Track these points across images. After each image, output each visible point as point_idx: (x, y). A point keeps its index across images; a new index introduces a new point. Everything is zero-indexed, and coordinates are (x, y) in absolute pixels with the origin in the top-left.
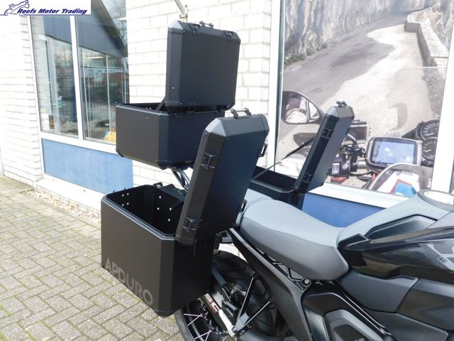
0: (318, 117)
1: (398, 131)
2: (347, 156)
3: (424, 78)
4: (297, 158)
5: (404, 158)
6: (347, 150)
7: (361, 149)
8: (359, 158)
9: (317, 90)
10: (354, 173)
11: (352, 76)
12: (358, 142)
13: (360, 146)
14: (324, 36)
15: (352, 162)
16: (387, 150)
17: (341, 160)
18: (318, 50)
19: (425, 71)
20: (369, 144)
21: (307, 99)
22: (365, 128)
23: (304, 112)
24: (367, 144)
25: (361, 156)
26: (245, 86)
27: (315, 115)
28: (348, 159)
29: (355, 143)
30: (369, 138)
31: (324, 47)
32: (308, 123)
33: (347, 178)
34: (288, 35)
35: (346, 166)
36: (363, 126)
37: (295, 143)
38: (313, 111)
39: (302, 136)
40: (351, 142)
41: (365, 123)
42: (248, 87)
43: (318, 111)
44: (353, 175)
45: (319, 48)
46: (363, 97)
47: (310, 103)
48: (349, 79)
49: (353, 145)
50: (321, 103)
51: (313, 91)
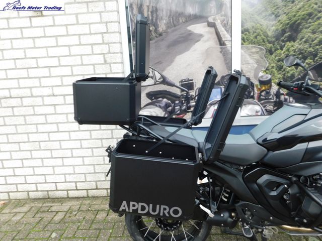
0: (162, 80)
2: (184, 102)
3: (221, 52)
5: (216, 96)
6: (183, 98)
7: (192, 95)
8: (191, 101)
9: (160, 63)
10: (189, 110)
11: (181, 53)
12: (189, 91)
13: (191, 94)
14: (159, 28)
15: (187, 105)
17: (180, 104)
18: (156, 37)
19: (221, 48)
20: (196, 92)
21: (153, 69)
22: (193, 83)
23: (152, 78)
24: (195, 92)
25: (192, 100)
26: (108, 64)
27: (160, 79)
28: (184, 103)
29: (188, 93)
30: (195, 88)
31: (161, 35)
32: (155, 84)
33: (186, 114)
34: (134, 27)
35: (184, 108)
36: (191, 82)
37: (148, 99)
38: (158, 76)
39: (152, 93)
40: (186, 93)
41: (192, 80)
42: (110, 64)
43: (162, 76)
44: (189, 112)
45: (158, 36)
46: (189, 65)
47: (155, 72)
48: (179, 54)
49: (187, 94)
50: (163, 71)
51: (157, 63)
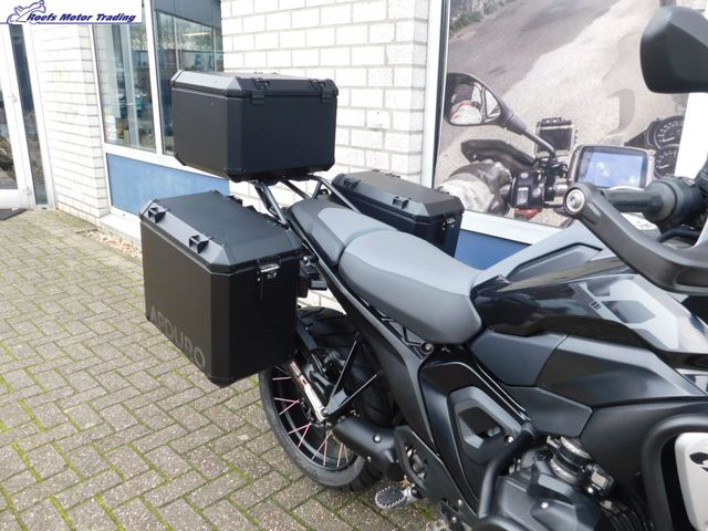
0: (498, 114)
1: (619, 134)
2: (540, 177)
4: (466, 180)
5: (627, 178)
6: (540, 167)
7: (562, 165)
8: (558, 180)
9: (499, 71)
10: (550, 203)
11: (552, 45)
12: (558, 153)
13: (560, 160)
15: (547, 185)
16: (601, 165)
17: (530, 182)
20: (574, 156)
21: (483, 86)
22: (569, 130)
23: (478, 106)
24: (571, 155)
25: (561, 176)
26: (389, 66)
27: (495, 111)
28: (540, 182)
29: (553, 155)
30: (574, 147)
32: (483, 123)
33: (540, 211)
35: (538, 192)
36: (566, 127)
37: (463, 156)
38: (492, 104)
39: (473, 145)
40: (547, 154)
41: (569, 123)
42: (393, 66)
43: (499, 104)
44: (547, 206)
46: (567, 81)
47: (487, 93)
48: (546, 51)
49: (550, 158)
50: (504, 91)
51: (493, 71)
